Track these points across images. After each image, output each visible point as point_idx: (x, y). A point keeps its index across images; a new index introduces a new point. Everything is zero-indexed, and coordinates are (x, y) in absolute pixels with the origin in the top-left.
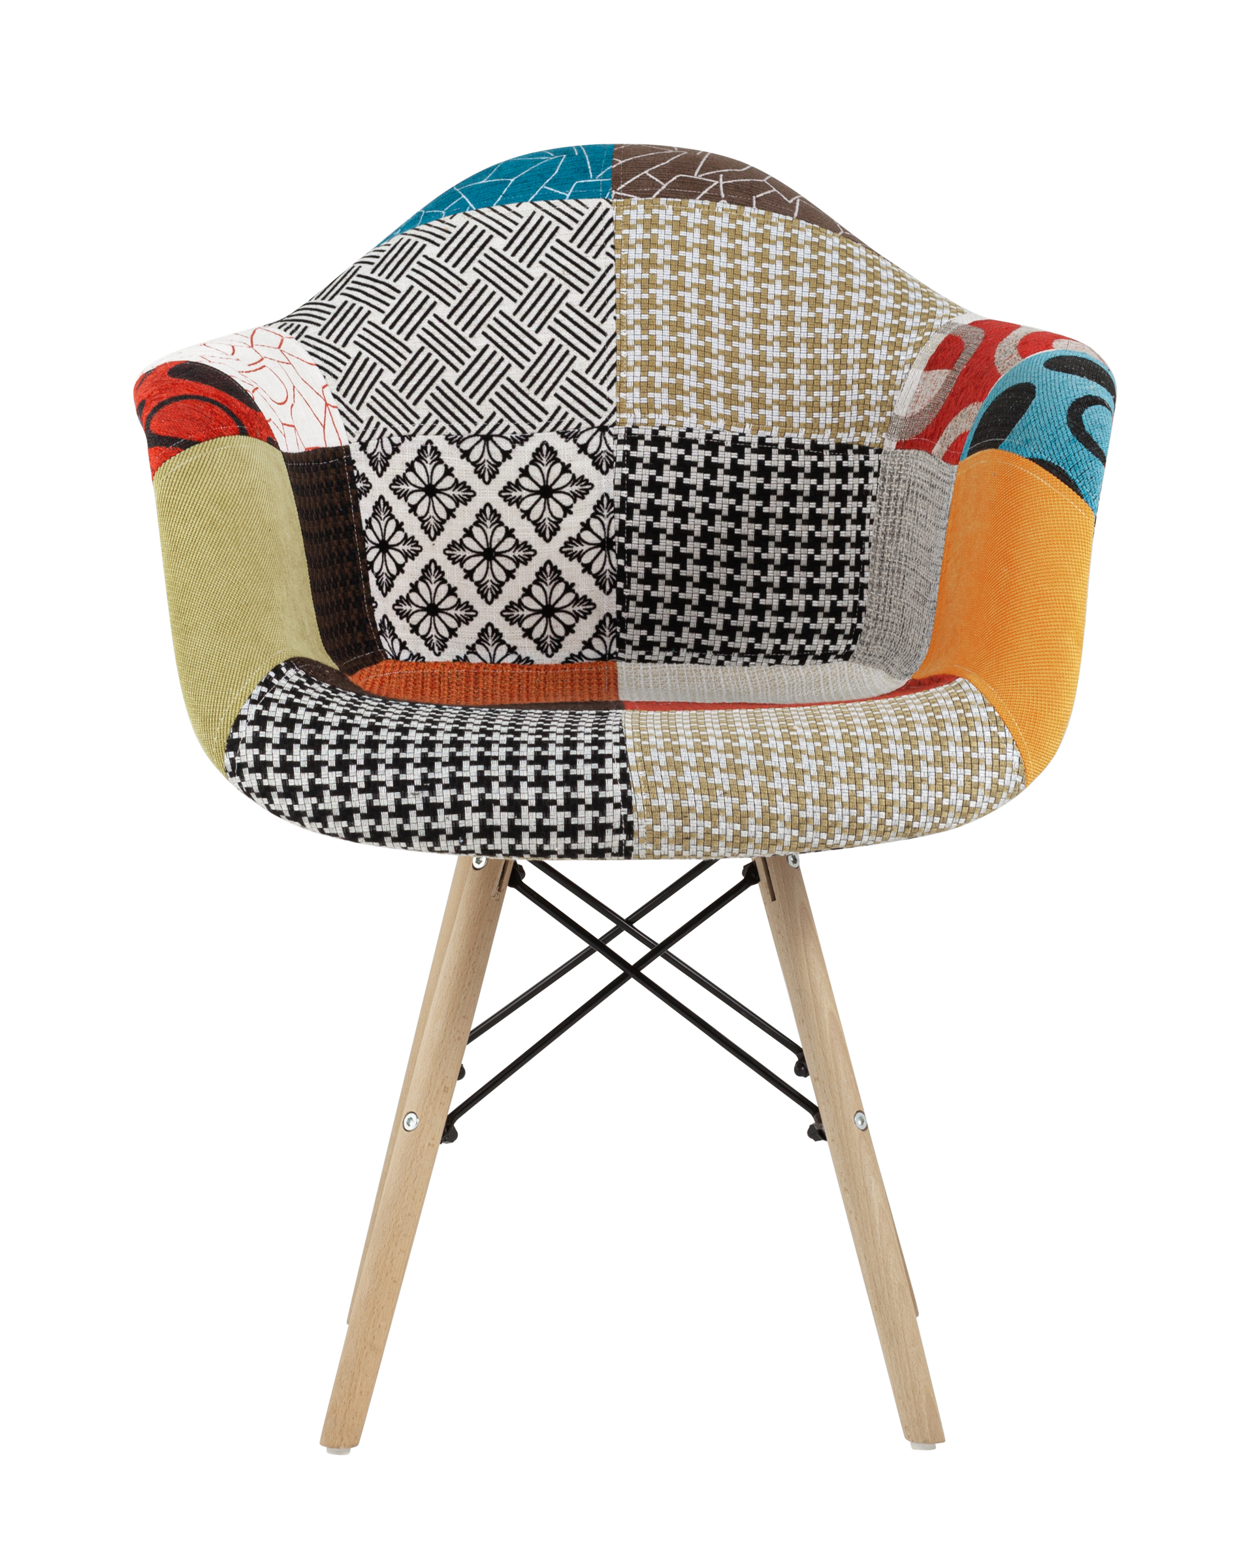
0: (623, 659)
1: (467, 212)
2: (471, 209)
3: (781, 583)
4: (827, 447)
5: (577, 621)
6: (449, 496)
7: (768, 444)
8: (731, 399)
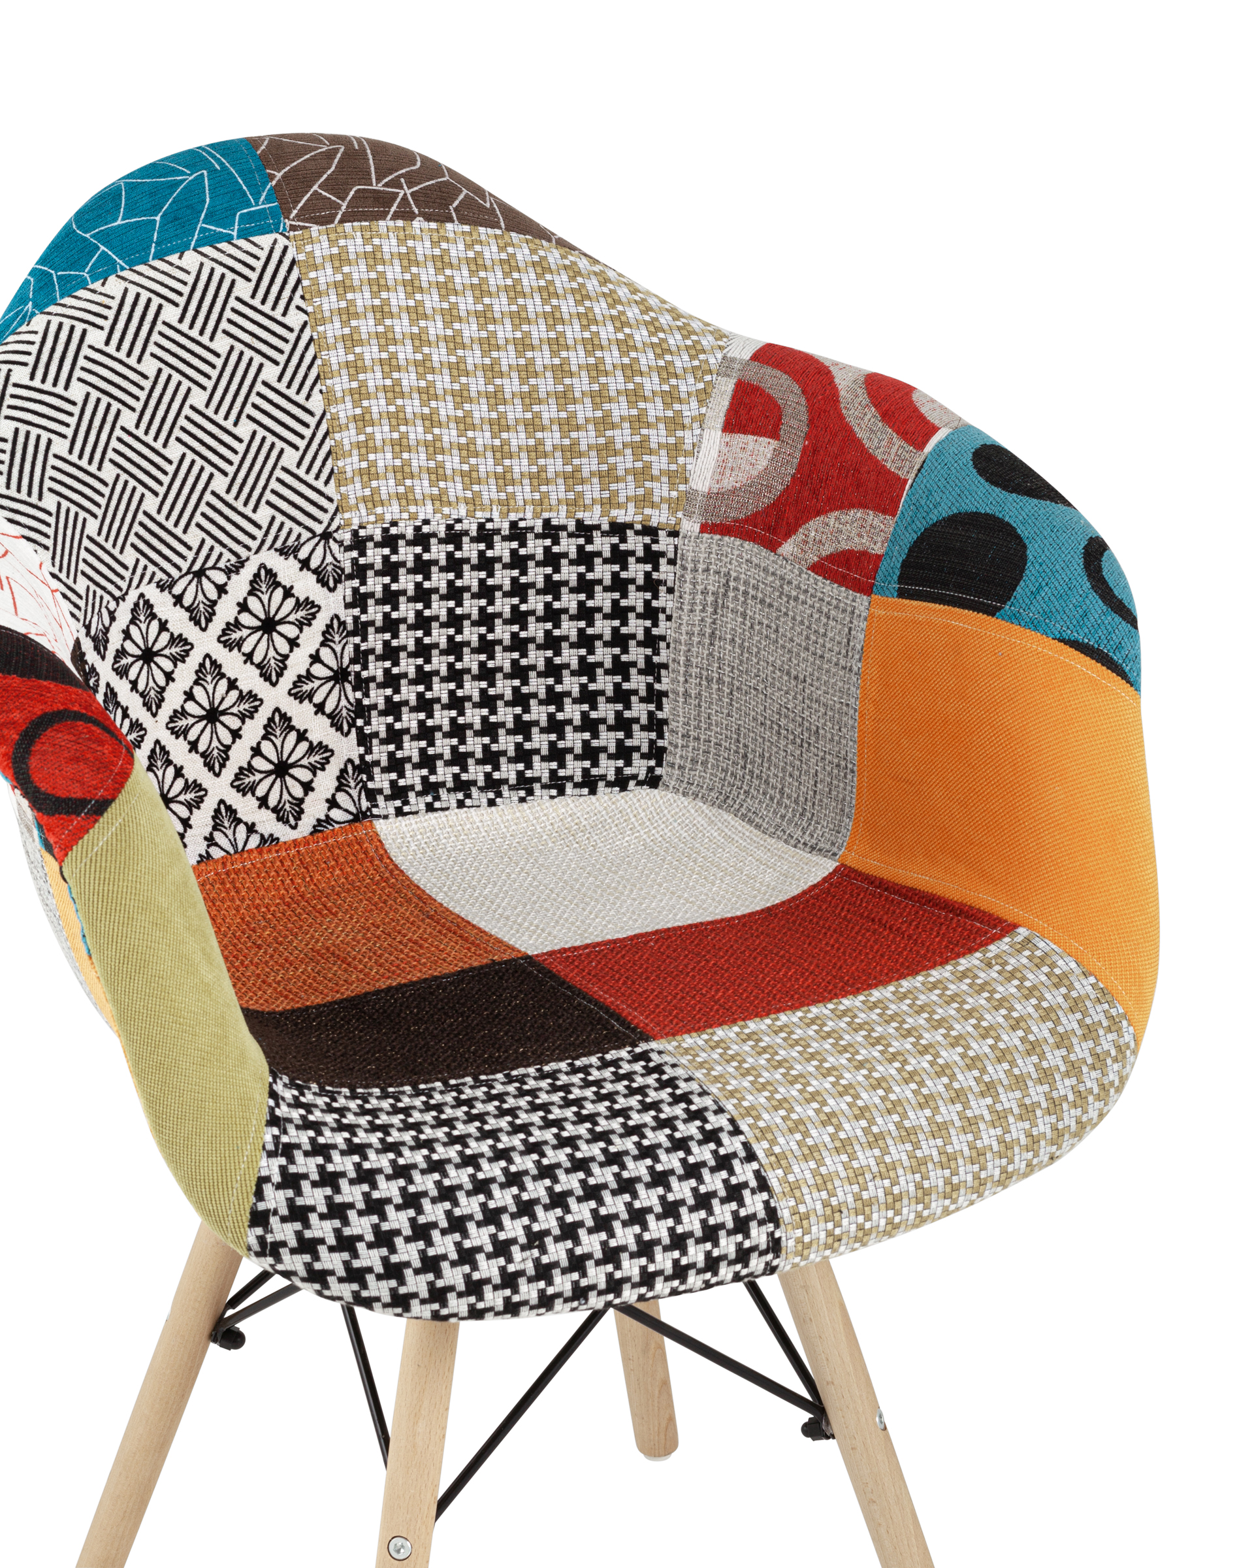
0: (378, 816)
1: (120, 273)
2: (123, 269)
3: (547, 693)
4: (598, 527)
5: (315, 774)
6: (166, 656)
7: (522, 529)
8: (470, 477)
